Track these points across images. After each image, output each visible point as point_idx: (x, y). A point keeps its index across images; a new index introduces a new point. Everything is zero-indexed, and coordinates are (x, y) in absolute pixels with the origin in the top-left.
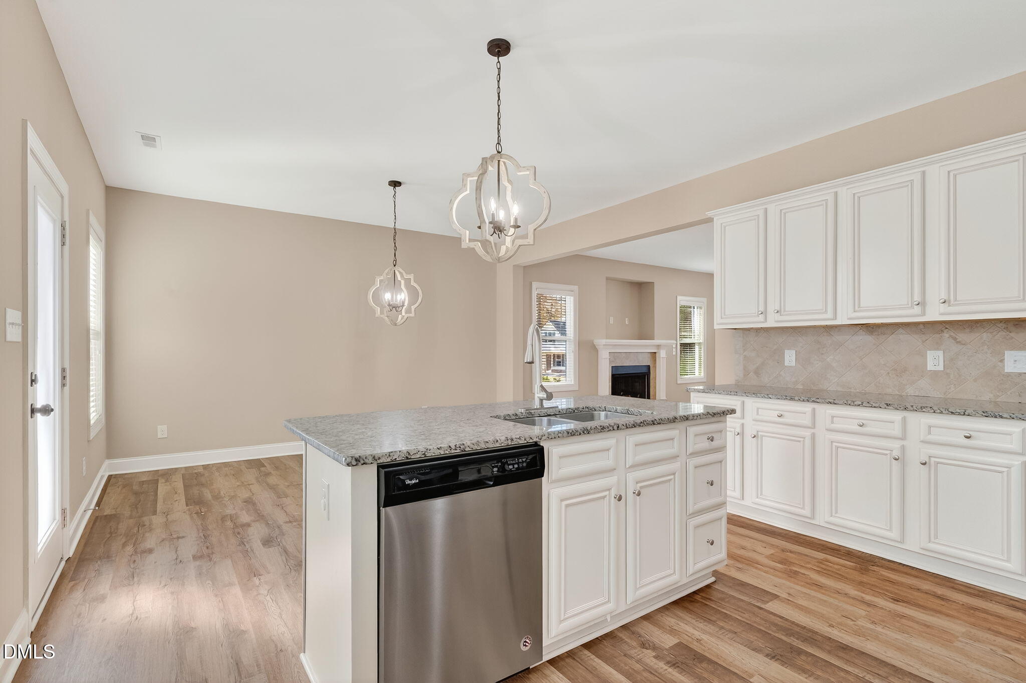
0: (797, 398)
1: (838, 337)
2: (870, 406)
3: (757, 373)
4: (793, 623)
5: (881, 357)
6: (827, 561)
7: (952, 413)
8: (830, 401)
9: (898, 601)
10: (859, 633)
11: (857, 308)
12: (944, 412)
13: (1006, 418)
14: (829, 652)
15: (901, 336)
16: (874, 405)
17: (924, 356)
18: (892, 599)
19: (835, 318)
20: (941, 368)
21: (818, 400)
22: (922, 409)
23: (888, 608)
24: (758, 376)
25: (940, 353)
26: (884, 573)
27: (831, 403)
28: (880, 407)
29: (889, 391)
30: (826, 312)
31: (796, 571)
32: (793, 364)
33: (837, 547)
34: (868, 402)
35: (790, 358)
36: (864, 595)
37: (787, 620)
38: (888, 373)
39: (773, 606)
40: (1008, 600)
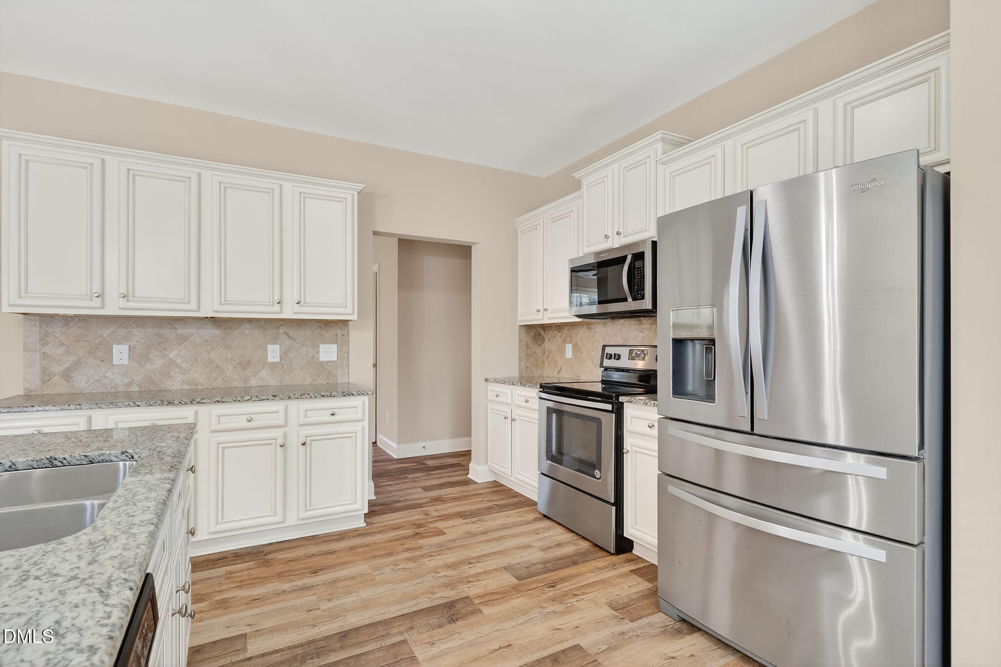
0: (176, 402)
1: (182, 331)
2: (259, 399)
3: (67, 375)
4: (289, 648)
5: (228, 351)
6: (231, 573)
7: (323, 396)
8: (218, 399)
9: (316, 572)
10: (334, 616)
11: (223, 301)
12: (318, 396)
13: (356, 395)
14: (342, 648)
15: (246, 331)
16: (263, 398)
17: (265, 350)
18: (311, 573)
19: (198, 310)
20: (277, 360)
21: (203, 401)
22: (301, 396)
23: (320, 582)
24: (67, 381)
25: (277, 347)
26: (280, 557)
27: (218, 402)
28: (268, 399)
29: (235, 384)
30: (189, 302)
31: (222, 599)
32: (126, 361)
33: (221, 556)
34: (257, 396)
35: (120, 354)
36: (295, 583)
37: (282, 650)
38: (235, 367)
39: (255, 647)
40: (354, 532)
